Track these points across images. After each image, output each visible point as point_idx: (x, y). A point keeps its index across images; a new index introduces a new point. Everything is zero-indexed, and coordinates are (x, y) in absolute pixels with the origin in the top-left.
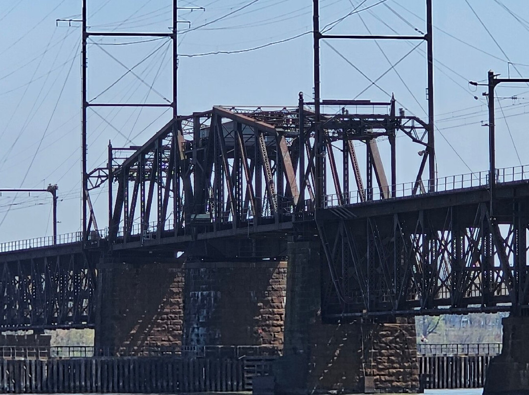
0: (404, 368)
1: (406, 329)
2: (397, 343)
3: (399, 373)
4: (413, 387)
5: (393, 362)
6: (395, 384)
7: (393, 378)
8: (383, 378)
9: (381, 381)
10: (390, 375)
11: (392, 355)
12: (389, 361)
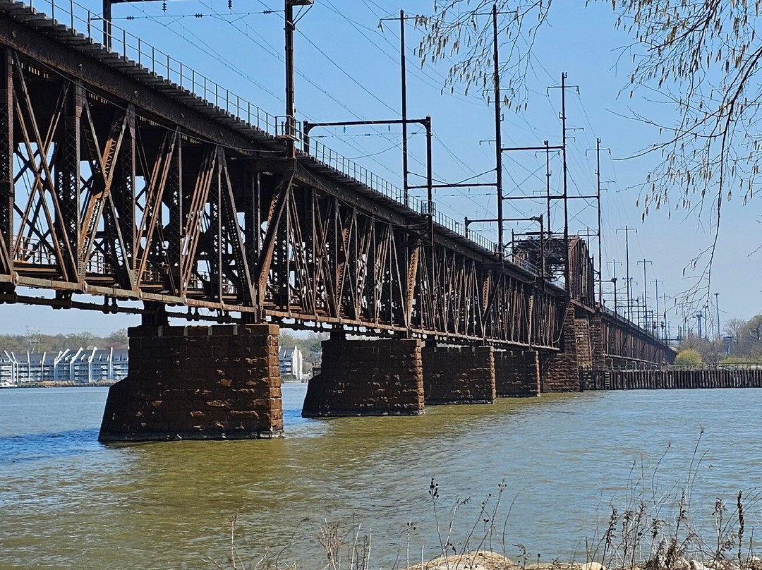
0: (570, 378)
1: (571, 357)
2: (565, 364)
3: (565, 382)
4: (576, 389)
5: (562, 375)
6: (564, 387)
7: (563, 384)
8: (556, 384)
9: (555, 386)
10: (560, 382)
11: (561, 371)
12: (560, 374)
